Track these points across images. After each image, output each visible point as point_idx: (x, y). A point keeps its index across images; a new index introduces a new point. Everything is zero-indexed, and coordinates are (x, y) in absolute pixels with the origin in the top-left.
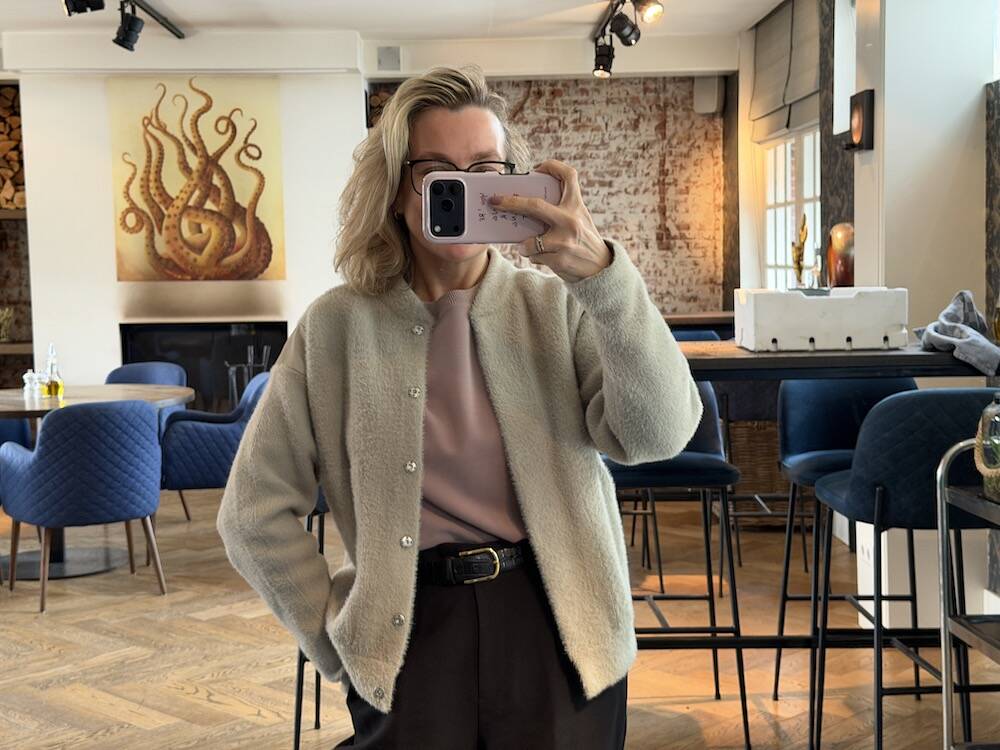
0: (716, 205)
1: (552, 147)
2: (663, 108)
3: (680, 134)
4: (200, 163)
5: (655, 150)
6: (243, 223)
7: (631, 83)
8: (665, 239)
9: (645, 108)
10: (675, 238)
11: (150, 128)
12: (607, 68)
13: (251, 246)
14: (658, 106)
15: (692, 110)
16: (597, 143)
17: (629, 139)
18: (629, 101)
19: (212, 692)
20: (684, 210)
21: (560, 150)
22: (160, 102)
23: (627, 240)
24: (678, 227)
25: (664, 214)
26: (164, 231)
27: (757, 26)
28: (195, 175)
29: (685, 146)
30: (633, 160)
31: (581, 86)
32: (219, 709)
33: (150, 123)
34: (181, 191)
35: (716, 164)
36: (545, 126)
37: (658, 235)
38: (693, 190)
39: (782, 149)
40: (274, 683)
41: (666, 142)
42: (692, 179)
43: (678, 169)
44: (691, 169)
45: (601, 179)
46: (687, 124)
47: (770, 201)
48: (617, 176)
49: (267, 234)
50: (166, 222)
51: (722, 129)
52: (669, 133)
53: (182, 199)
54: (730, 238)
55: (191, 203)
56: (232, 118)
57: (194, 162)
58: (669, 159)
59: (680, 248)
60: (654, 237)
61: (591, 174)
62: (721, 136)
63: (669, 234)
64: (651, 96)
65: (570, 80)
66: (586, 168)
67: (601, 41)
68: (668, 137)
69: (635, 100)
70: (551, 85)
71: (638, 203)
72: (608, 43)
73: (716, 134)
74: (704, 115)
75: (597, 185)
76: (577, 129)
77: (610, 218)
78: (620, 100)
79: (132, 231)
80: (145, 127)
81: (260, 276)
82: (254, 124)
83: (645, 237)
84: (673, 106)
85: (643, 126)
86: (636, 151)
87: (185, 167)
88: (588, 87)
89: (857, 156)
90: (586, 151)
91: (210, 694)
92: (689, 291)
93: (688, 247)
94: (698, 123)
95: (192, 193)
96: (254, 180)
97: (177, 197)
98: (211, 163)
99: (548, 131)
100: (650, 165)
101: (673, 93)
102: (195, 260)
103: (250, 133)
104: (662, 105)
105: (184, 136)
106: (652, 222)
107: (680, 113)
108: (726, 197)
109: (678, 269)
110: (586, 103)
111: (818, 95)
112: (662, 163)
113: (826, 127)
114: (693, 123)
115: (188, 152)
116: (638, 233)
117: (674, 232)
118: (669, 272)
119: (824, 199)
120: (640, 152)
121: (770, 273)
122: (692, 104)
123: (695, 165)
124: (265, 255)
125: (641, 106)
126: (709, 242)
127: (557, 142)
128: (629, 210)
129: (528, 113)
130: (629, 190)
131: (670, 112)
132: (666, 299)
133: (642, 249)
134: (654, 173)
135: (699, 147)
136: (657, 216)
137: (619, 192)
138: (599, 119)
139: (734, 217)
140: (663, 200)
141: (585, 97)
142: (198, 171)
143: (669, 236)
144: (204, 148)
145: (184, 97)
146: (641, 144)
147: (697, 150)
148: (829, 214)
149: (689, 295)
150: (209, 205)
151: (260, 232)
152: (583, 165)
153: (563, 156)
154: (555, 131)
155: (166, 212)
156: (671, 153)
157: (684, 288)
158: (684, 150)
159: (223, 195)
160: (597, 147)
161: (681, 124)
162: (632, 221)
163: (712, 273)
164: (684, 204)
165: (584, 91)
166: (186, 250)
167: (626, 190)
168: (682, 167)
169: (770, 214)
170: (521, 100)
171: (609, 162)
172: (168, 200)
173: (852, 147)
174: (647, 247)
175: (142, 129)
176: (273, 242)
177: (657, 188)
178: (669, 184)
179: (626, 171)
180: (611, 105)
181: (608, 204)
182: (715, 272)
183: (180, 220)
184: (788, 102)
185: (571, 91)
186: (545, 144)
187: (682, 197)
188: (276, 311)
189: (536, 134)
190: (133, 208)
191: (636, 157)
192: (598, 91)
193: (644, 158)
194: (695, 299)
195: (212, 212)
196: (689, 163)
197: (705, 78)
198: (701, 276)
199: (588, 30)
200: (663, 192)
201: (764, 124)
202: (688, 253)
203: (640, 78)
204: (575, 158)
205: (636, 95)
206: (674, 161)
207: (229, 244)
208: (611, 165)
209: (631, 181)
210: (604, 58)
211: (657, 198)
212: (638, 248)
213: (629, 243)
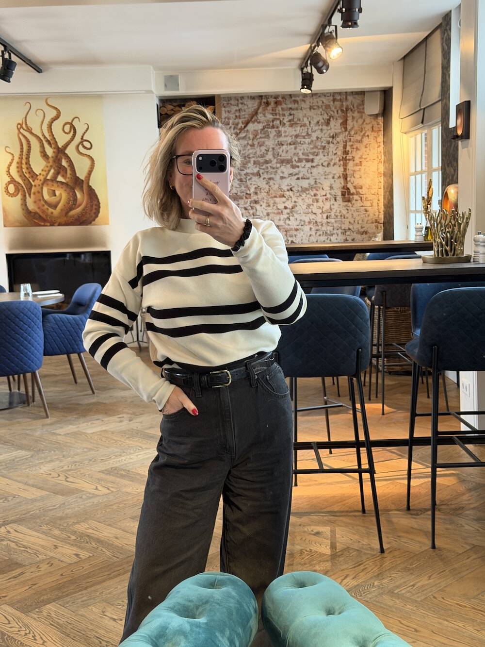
0: (379, 173)
1: (276, 137)
2: (345, 112)
3: (356, 128)
4: (54, 152)
5: (340, 138)
6: (82, 189)
7: (325, 96)
8: (347, 195)
9: (334, 112)
10: (353, 194)
11: (22, 130)
12: (309, 88)
13: (87, 204)
14: (342, 110)
15: (364, 113)
16: (303, 134)
17: (324, 132)
18: (324, 107)
19: (68, 476)
20: (359, 176)
21: (281, 139)
22: (27, 114)
23: (323, 196)
24: (355, 188)
25: (346, 179)
26: (32, 195)
27: (404, 58)
28: (51, 160)
29: (360, 135)
30: (327, 145)
31: (293, 98)
32: (72, 486)
33: (22, 127)
34: (42, 170)
35: (379, 146)
36: (271, 124)
37: (342, 192)
38: (364, 163)
39: (419, 136)
40: (106, 470)
41: (347, 133)
42: (364, 157)
43: (355, 150)
44: (363, 149)
45: (307, 157)
46: (360, 121)
47: (413, 170)
48: (317, 155)
49: (97, 196)
50: (33, 191)
51: (382, 125)
52: (349, 128)
53: (43, 175)
54: (388, 193)
55: (49, 177)
56: (73, 123)
57: (50, 151)
58: (349, 144)
59: (356, 200)
60: (340, 194)
61: (300, 154)
62: (382, 129)
63: (350, 192)
64: (338, 104)
65: (287, 95)
66: (298, 150)
67: (305, 70)
68: (348, 130)
69: (328, 107)
70: (275, 98)
71: (330, 172)
72: (310, 71)
73: (378, 128)
74: (370, 115)
75: (304, 161)
76: (291, 126)
77: (312, 182)
78: (318, 107)
79: (12, 195)
80: (19, 130)
81: (93, 223)
82: (87, 127)
83: (335, 194)
84: (352, 110)
85: (332, 123)
86: (328, 139)
87: (44, 155)
88: (298, 99)
89: (460, 143)
90: (297, 140)
91: (67, 477)
92: (362, 228)
93: (361, 199)
94: (368, 120)
95: (49, 171)
96: (88, 162)
97: (40, 174)
98: (61, 152)
99: (273, 127)
100: (337, 148)
101: (352, 101)
102: (52, 213)
103: (85, 133)
104: (344, 109)
105: (43, 135)
106: (339, 184)
107: (356, 114)
108: (385, 168)
109: (355, 214)
110: (297, 109)
111: (440, 102)
112: (345, 147)
113: (445, 123)
114: (364, 121)
115: (46, 146)
116: (329, 191)
117: (352, 190)
118: (349, 215)
119: (444, 169)
120: (331, 140)
121: (412, 215)
122: (363, 109)
123: (366, 147)
124: (96, 209)
125: (332, 111)
126: (375, 196)
127: (279, 134)
128: (324, 176)
129: (260, 117)
130: (324, 164)
131: (350, 114)
132: (348, 233)
133: (333, 201)
134: (340, 153)
135: (368, 136)
136: (342, 180)
137: (318, 165)
138: (305, 119)
139: (390, 180)
140: (345, 170)
141: (296, 105)
142: (52, 157)
143: (349, 193)
144: (56, 142)
145: (42, 110)
146: (332, 135)
147: (367, 137)
148: (446, 179)
149: (362, 230)
150: (60, 178)
151: (92, 195)
152: (295, 148)
153: (283, 143)
154: (278, 127)
155: (33, 183)
156: (350, 140)
157: (359, 226)
158: (359, 138)
159: (69, 172)
160: (304, 137)
161: (357, 121)
162: (326, 184)
163: (377, 216)
164: (359, 172)
165: (295, 102)
166: (46, 207)
167: (322, 164)
168: (357, 149)
169: (412, 178)
170: (256, 107)
171: (312, 146)
172: (34, 176)
173: (457, 137)
174: (335, 200)
175: (17, 131)
176: (100, 201)
177: (342, 162)
178: (349, 160)
179: (323, 152)
180: (312, 110)
181: (311, 173)
182: (379, 215)
183: (42, 188)
184: (422, 107)
185: (288, 102)
186: (271, 136)
187: (357, 168)
188: (104, 245)
189: (266, 129)
190: (13, 181)
191: (329, 143)
192: (304, 101)
193: (333, 143)
194: (366, 232)
195: (62, 183)
196: (361, 146)
197: (372, 92)
198: (370, 218)
199: (297, 63)
200: (345, 165)
201: (408, 121)
202: (362, 204)
203: (330, 93)
204: (290, 144)
205: (328, 103)
206: (352, 145)
207: (73, 202)
208: (313, 148)
209: (325, 158)
210: (307, 81)
211: (342, 169)
212: (330, 201)
213: (325, 197)
